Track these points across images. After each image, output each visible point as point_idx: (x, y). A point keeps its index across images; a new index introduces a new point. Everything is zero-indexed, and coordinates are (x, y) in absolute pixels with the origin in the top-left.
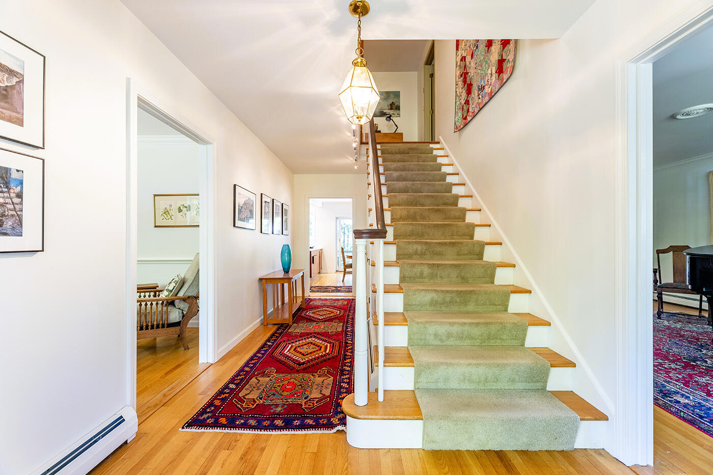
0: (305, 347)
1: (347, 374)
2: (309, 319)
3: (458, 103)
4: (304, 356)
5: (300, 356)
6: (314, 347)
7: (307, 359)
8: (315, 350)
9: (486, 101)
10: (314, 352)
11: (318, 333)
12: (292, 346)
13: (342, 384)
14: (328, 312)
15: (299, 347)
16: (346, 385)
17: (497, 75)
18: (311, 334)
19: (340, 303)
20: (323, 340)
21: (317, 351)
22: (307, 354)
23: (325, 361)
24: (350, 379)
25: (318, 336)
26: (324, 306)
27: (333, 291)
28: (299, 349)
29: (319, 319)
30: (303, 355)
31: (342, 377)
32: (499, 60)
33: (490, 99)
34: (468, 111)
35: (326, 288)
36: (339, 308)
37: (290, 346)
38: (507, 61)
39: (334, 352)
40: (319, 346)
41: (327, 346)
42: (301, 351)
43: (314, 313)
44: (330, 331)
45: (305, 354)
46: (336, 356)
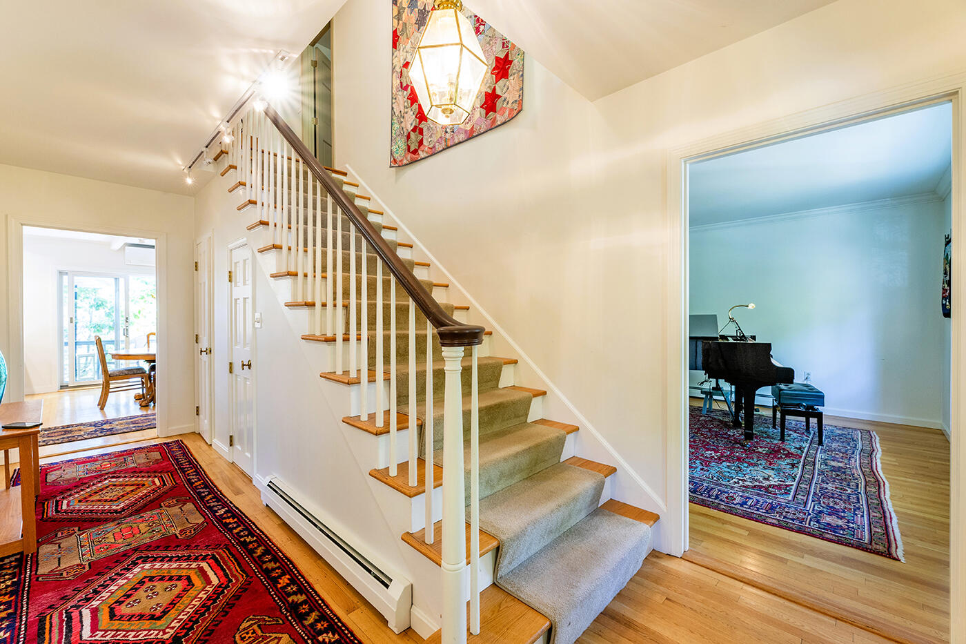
0: (141, 593)
1: (311, 610)
2: (85, 520)
3: (396, 126)
4: (159, 618)
5: (146, 624)
6: (167, 584)
7: (175, 624)
8: (176, 591)
9: (461, 140)
10: (179, 596)
11: (148, 547)
12: (95, 612)
13: (320, 638)
14: (128, 489)
15: (119, 602)
16: (330, 635)
17: (484, 112)
18: (125, 555)
19: (141, 459)
20: (179, 559)
21: (185, 591)
22: (165, 613)
23: (230, 605)
24: (323, 617)
25: (155, 554)
26: (100, 477)
27: (92, 435)
28: (124, 609)
29: (116, 511)
30: (152, 617)
31: (306, 623)
32: (487, 94)
33: (469, 139)
34: (421, 143)
35: (66, 432)
36: (151, 471)
37: (86, 613)
38: (503, 98)
39: (233, 575)
40: (179, 578)
41: (201, 570)
42: (136, 609)
43: (85, 500)
44: (172, 531)
45: (158, 613)
46: (248, 583)
